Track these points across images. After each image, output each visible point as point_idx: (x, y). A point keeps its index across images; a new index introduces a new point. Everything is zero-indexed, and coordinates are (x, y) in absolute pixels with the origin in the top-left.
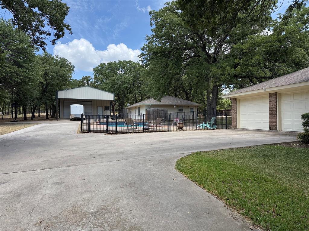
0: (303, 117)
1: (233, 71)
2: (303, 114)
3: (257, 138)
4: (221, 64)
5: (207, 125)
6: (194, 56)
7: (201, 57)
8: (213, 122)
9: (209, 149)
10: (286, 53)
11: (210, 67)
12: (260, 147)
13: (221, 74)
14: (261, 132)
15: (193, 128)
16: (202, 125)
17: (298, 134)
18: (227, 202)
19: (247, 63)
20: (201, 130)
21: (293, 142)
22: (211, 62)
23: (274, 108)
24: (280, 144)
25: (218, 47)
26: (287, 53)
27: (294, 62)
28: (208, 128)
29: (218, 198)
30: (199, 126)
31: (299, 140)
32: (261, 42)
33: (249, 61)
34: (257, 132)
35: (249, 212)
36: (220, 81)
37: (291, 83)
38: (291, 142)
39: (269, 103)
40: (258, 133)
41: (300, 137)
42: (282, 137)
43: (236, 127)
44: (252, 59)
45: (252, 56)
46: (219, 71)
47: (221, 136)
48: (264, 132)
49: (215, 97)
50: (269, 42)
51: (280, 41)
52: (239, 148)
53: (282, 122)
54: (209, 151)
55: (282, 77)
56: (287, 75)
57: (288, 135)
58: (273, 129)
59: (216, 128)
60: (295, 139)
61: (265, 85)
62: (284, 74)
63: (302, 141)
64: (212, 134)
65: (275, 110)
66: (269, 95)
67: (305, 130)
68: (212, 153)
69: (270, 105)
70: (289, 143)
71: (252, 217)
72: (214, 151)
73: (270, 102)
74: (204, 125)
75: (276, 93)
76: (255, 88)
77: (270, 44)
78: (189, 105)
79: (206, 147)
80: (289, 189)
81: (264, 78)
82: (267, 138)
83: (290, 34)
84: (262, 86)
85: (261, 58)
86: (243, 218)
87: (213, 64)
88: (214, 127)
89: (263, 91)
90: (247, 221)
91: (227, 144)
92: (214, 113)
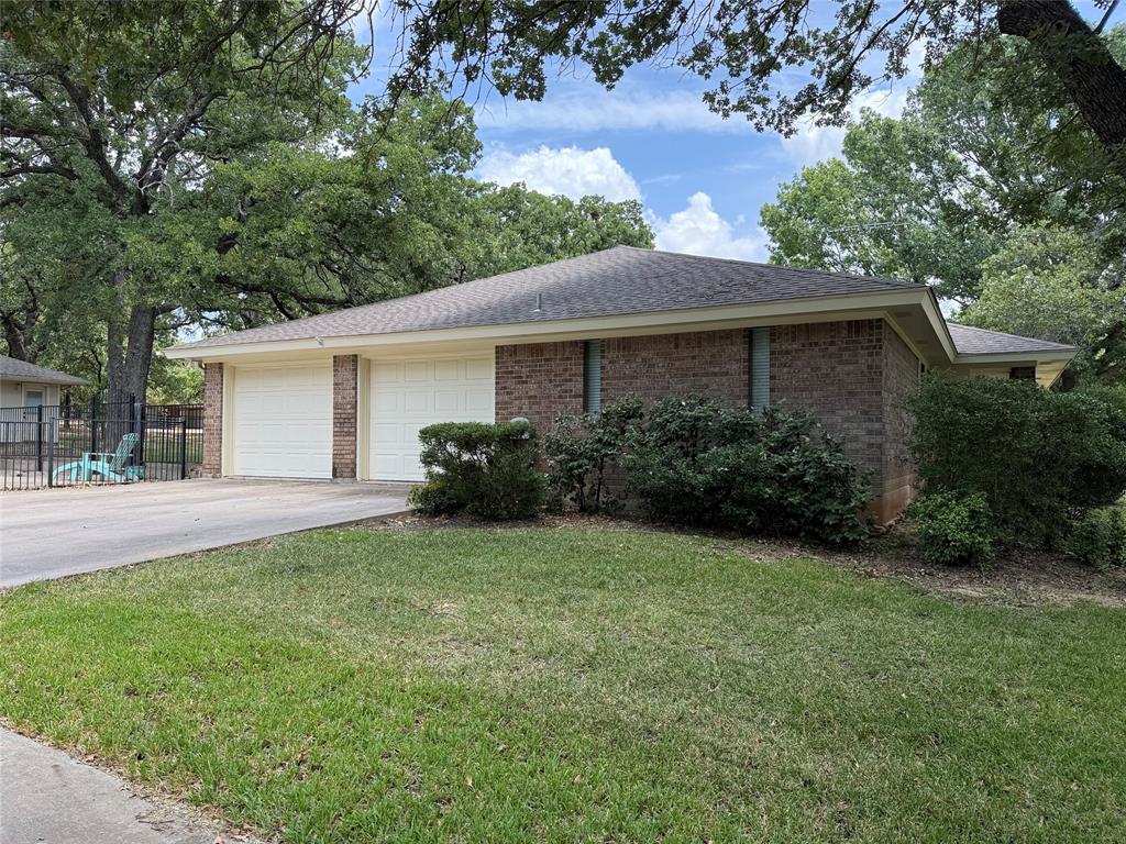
0: (426, 434)
1: (212, 262)
2: (423, 427)
3: (288, 507)
4: (168, 227)
5: (102, 466)
6: (46, 169)
7: (79, 178)
8: (125, 455)
9: (91, 565)
10: (387, 228)
11: (120, 228)
12: (291, 539)
13: (167, 265)
14: (303, 488)
15: (31, 480)
16: (79, 467)
17: (410, 489)
18: (133, 772)
19: (265, 239)
20: (70, 486)
21: (395, 516)
22: (125, 208)
23: (349, 406)
24: (357, 523)
25: (157, 157)
26: (391, 232)
27: (411, 264)
28: (106, 479)
29: (96, 762)
30: (61, 469)
31: (412, 506)
32: (314, 175)
33: (270, 232)
34: (293, 486)
35: (215, 784)
36: (162, 289)
37: (398, 328)
38: (390, 516)
39: (335, 389)
40: (294, 489)
41: (416, 497)
42: (367, 501)
43: (219, 470)
44: (280, 227)
45: (281, 217)
46: (157, 253)
47: (154, 509)
48: (313, 487)
49: (142, 354)
50: (338, 180)
51: (370, 188)
52: (216, 549)
53: (372, 452)
54: (90, 574)
55: (375, 305)
56: (391, 303)
57: (386, 492)
58: (345, 474)
59: (140, 479)
60: (400, 504)
61: (322, 326)
62: (384, 297)
63: (420, 511)
64: (117, 501)
65: (353, 411)
66: (335, 362)
67: (430, 475)
68: (102, 579)
69: (335, 394)
70: (382, 520)
71: (223, 801)
72: (113, 572)
73: (336, 384)
74: (86, 463)
75: (356, 356)
76: (291, 332)
77: (340, 190)
78: (24, 379)
79: (81, 559)
80: (362, 670)
81: (322, 301)
82: (322, 506)
83: (401, 171)
84: (314, 330)
85: (310, 231)
86: (192, 814)
87: (135, 220)
88: (132, 472)
89: (314, 345)
90: (207, 822)
91: (170, 538)
92: (132, 416)
